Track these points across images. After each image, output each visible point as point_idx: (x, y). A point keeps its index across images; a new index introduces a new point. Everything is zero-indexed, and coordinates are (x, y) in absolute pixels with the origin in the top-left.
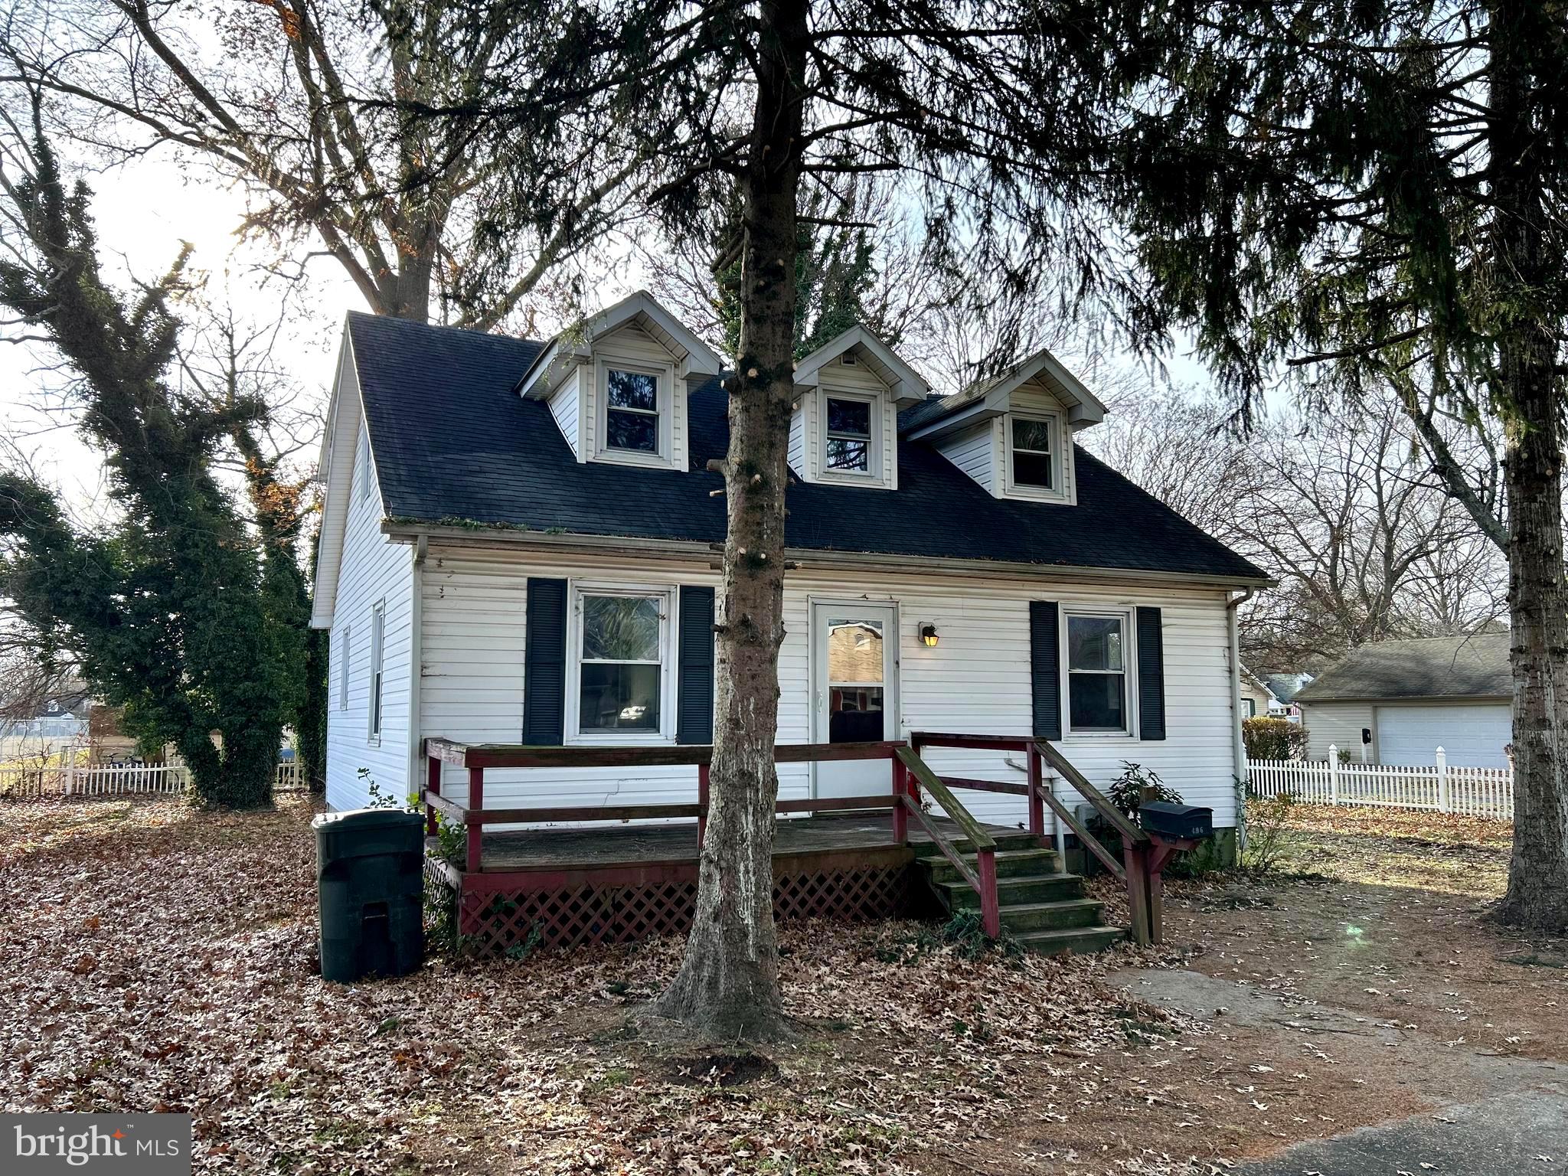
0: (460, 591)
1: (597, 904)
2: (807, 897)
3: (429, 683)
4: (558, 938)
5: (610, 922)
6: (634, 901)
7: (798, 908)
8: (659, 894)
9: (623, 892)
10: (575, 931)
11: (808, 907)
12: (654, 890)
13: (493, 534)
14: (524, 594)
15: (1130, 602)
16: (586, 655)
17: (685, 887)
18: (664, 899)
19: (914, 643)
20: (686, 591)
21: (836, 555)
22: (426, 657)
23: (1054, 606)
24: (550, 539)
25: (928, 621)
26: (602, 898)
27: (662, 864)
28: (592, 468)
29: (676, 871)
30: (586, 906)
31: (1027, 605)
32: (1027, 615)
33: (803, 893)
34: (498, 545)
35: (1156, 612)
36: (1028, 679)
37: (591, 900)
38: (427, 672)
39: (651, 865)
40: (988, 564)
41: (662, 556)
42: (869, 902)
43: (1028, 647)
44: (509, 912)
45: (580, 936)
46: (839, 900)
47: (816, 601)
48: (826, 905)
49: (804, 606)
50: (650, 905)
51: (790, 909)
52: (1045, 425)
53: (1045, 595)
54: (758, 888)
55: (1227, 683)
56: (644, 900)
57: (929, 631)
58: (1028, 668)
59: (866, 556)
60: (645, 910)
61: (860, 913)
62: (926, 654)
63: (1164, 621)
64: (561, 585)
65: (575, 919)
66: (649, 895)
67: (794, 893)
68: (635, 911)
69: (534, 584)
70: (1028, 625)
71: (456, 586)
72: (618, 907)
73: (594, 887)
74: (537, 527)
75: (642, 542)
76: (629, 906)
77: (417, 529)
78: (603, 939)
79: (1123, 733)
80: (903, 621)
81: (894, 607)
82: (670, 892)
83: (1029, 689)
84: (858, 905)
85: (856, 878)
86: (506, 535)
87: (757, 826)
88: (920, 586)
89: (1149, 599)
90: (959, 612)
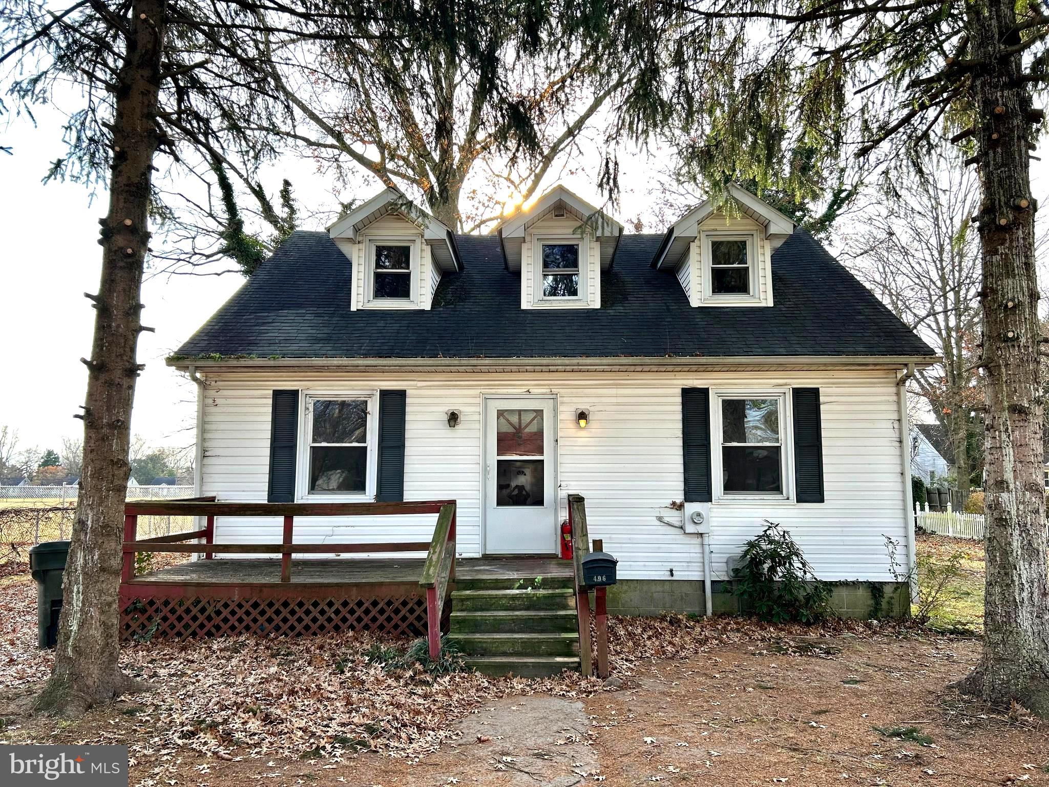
0: (229, 401)
1: (203, 610)
2: (363, 616)
3: (206, 461)
4: (175, 631)
5: (212, 623)
6: (229, 609)
7: (355, 623)
8: (247, 606)
9: (222, 603)
10: (187, 626)
11: (363, 624)
12: (244, 603)
13: (234, 363)
14: (270, 401)
15: (786, 384)
16: (314, 441)
17: (267, 602)
18: (251, 610)
19: (572, 425)
20: (384, 394)
21: (487, 361)
22: (206, 445)
23: (705, 392)
24: (272, 363)
25: (583, 407)
26: (207, 606)
27: (251, 586)
28: (362, 314)
29: (261, 591)
30: (195, 611)
31: (680, 391)
32: (679, 400)
33: (359, 612)
34: (246, 370)
35: (815, 392)
36: (680, 451)
37: (199, 606)
38: (207, 454)
39: (242, 586)
40: (623, 360)
41: (367, 370)
42: (416, 623)
43: (680, 425)
44: (143, 611)
45: (190, 631)
46: (389, 619)
47: (488, 396)
48: (378, 623)
49: (477, 400)
50: (240, 613)
51: (348, 623)
52: (744, 243)
53: (696, 381)
54: (84, 604)
55: (898, 452)
56: (237, 609)
57: (582, 416)
58: (680, 443)
59: (514, 360)
60: (237, 616)
61: (407, 630)
62: (583, 433)
63: (822, 399)
64: (295, 393)
65: (187, 618)
66: (240, 606)
67: (352, 612)
68: (229, 616)
69: (277, 394)
70: (680, 408)
71: (226, 398)
72: (218, 613)
73: (201, 598)
74: (263, 356)
75: (336, 361)
76: (225, 613)
77: (187, 363)
78: (206, 634)
79: (780, 497)
80: (561, 408)
81: (554, 397)
82: (255, 605)
83: (680, 460)
84: (405, 625)
85: (404, 603)
86: (242, 362)
87: (85, 560)
88: (577, 380)
89: (806, 381)
90: (614, 400)
